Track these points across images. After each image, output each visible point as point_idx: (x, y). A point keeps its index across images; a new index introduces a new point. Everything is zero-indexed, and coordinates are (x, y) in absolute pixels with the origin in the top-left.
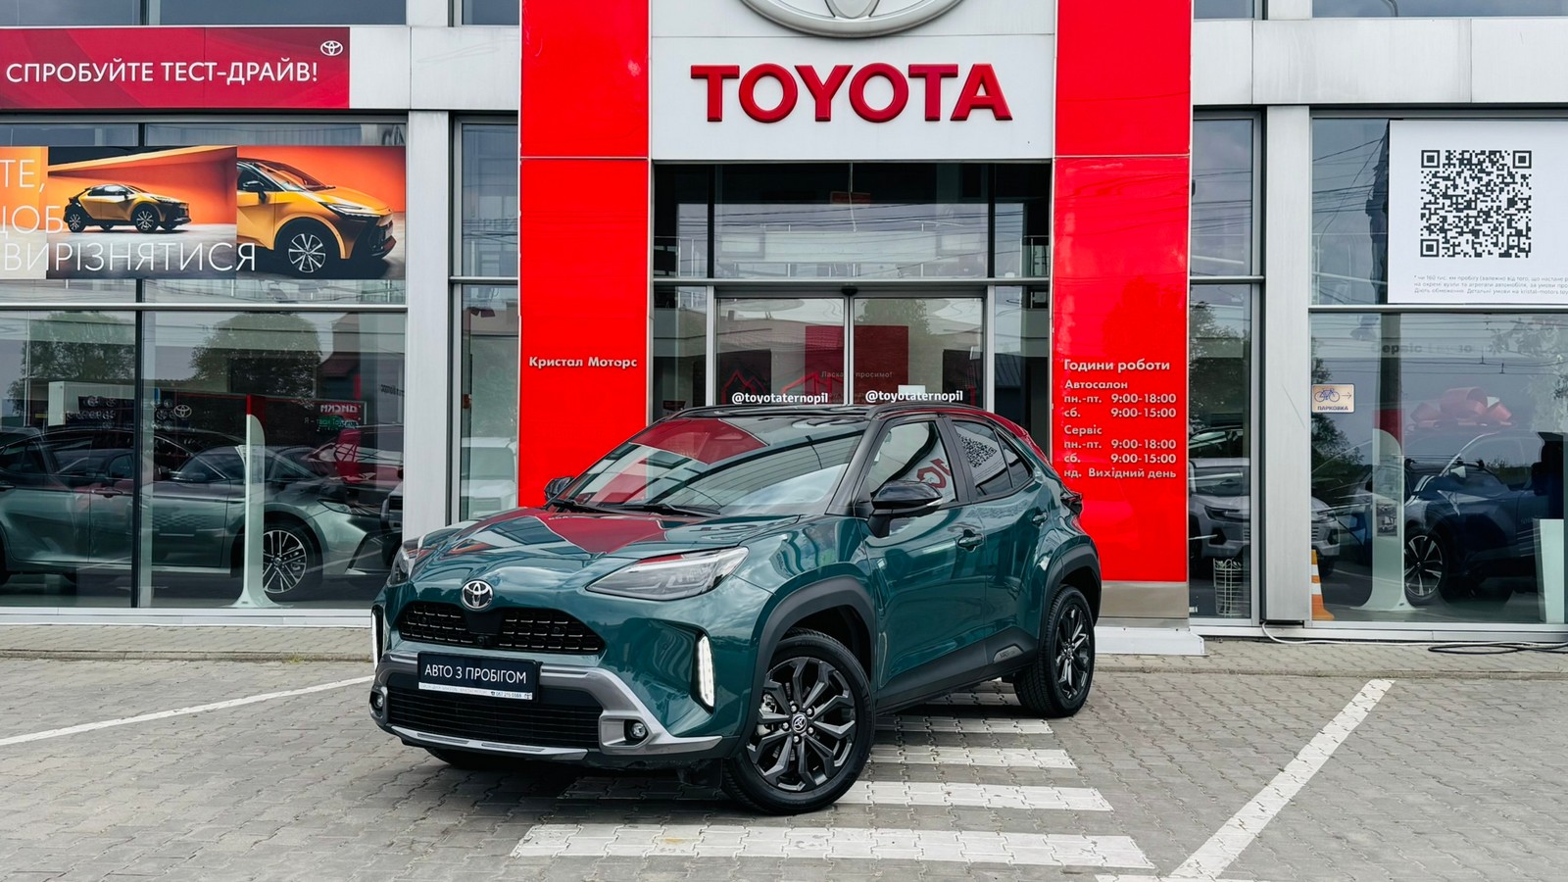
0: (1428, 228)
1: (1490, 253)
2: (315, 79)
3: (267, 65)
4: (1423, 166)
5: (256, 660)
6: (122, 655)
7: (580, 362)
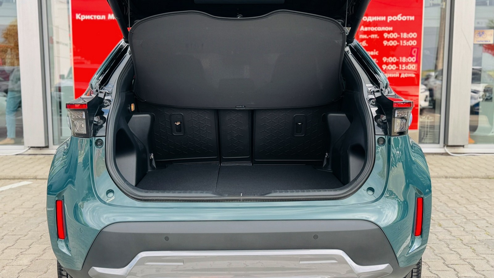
7: (103, 17)
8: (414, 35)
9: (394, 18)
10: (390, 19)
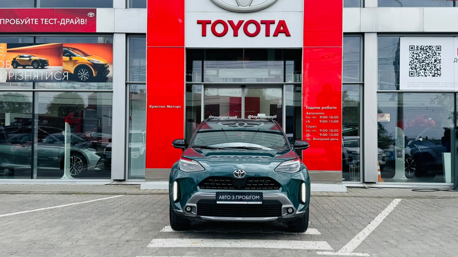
0: (411, 68)
1: (429, 75)
2: (86, 24)
3: (72, 19)
4: (410, 50)
5: (69, 194)
6: (29, 192)
7: (164, 107)
8: (337, 117)
9: (325, 108)
10: (323, 108)
